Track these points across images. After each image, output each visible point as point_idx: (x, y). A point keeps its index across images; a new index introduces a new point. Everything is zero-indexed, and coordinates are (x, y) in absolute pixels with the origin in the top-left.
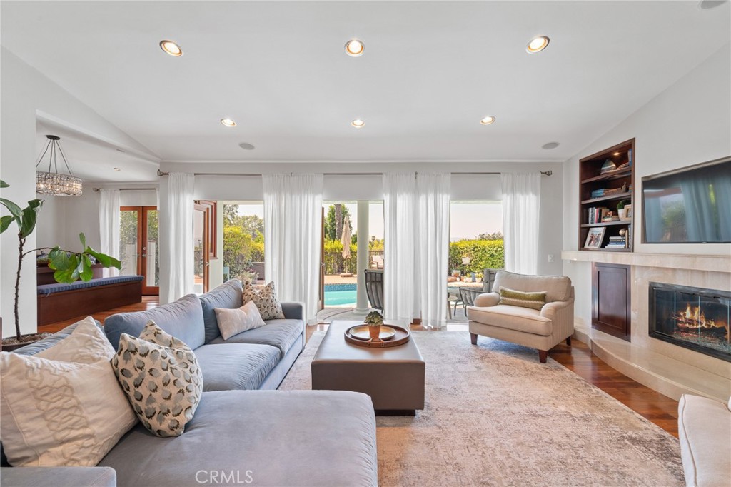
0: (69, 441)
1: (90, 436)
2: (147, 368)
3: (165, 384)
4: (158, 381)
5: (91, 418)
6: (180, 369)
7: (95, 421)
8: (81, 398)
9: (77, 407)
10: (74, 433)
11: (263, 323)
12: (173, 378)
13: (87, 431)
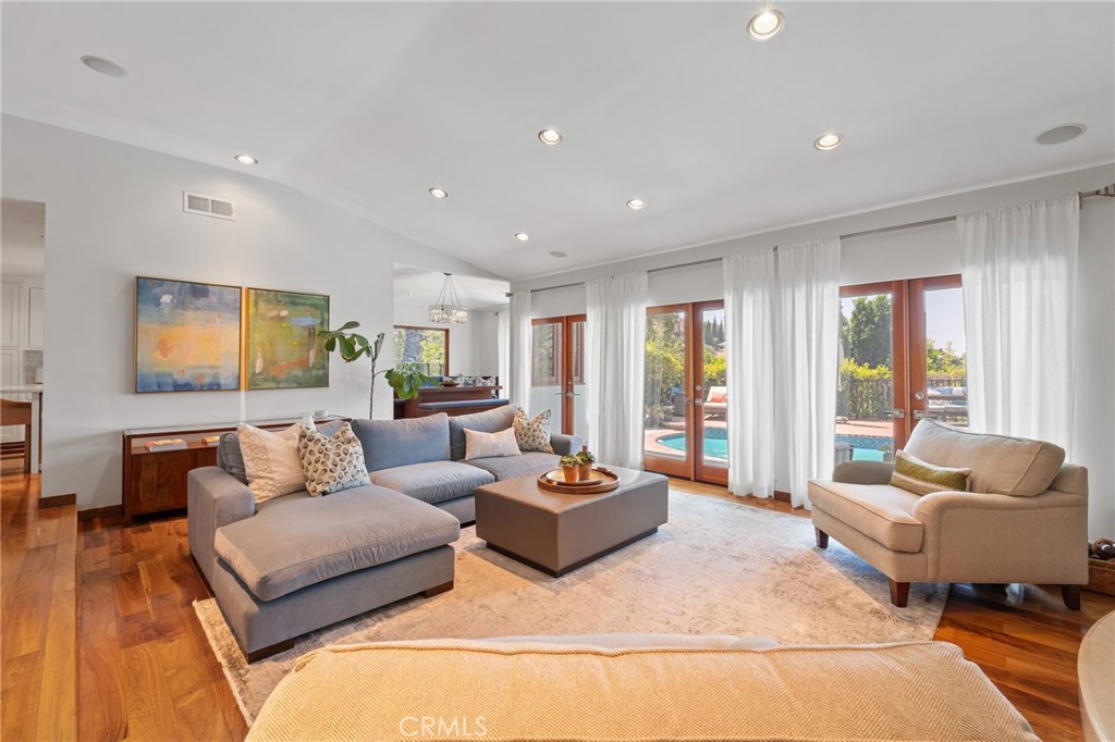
0: (261, 477)
1: (272, 479)
2: (309, 448)
3: (316, 462)
4: (313, 459)
5: (274, 469)
6: (332, 456)
7: (275, 472)
8: (270, 456)
9: (267, 460)
10: (264, 475)
11: (519, 452)
12: (322, 459)
13: (271, 476)
